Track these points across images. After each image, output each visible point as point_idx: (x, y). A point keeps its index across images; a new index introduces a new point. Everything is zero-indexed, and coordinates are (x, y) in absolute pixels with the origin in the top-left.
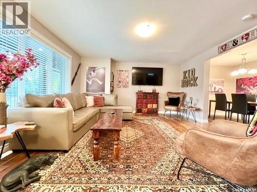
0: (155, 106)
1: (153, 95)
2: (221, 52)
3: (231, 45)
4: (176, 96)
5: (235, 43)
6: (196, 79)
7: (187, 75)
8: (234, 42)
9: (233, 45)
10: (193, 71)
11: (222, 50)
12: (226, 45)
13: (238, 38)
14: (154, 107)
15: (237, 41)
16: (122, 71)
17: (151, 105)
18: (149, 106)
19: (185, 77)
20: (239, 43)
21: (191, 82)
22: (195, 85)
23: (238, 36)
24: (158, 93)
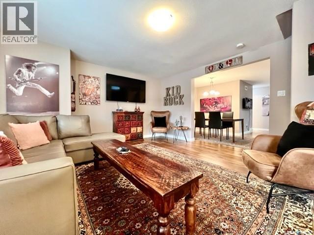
0: (139, 129)
1: (137, 115)
2: (208, 73)
3: (217, 67)
4: (161, 116)
5: (221, 67)
6: (181, 97)
7: (171, 92)
8: (220, 65)
9: (219, 68)
10: (179, 88)
11: (209, 71)
12: (212, 66)
13: (222, 62)
14: (139, 131)
15: (223, 65)
16: (89, 77)
17: (135, 129)
18: (133, 130)
19: (168, 94)
20: (224, 67)
21: (176, 100)
22: (181, 103)
23: (224, 60)
24: (143, 113)
